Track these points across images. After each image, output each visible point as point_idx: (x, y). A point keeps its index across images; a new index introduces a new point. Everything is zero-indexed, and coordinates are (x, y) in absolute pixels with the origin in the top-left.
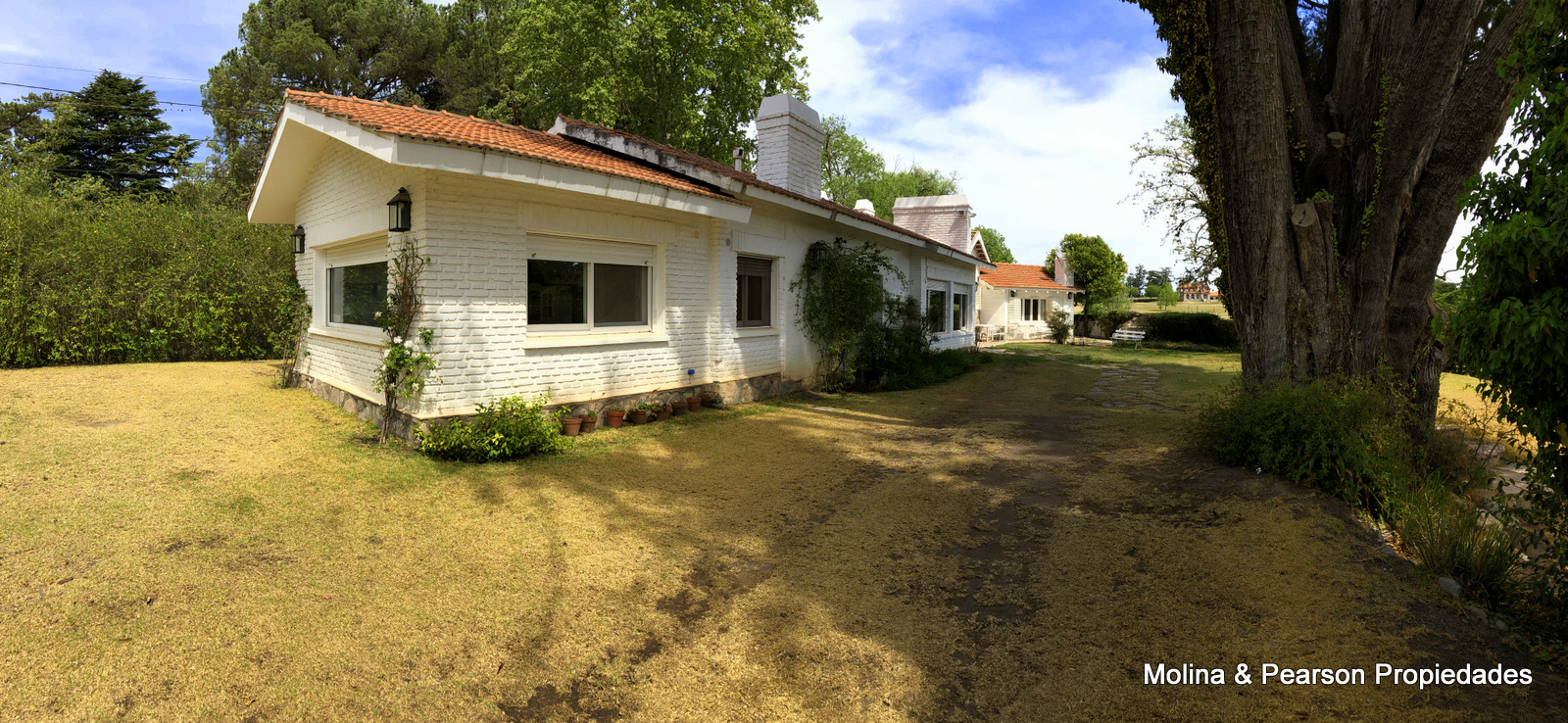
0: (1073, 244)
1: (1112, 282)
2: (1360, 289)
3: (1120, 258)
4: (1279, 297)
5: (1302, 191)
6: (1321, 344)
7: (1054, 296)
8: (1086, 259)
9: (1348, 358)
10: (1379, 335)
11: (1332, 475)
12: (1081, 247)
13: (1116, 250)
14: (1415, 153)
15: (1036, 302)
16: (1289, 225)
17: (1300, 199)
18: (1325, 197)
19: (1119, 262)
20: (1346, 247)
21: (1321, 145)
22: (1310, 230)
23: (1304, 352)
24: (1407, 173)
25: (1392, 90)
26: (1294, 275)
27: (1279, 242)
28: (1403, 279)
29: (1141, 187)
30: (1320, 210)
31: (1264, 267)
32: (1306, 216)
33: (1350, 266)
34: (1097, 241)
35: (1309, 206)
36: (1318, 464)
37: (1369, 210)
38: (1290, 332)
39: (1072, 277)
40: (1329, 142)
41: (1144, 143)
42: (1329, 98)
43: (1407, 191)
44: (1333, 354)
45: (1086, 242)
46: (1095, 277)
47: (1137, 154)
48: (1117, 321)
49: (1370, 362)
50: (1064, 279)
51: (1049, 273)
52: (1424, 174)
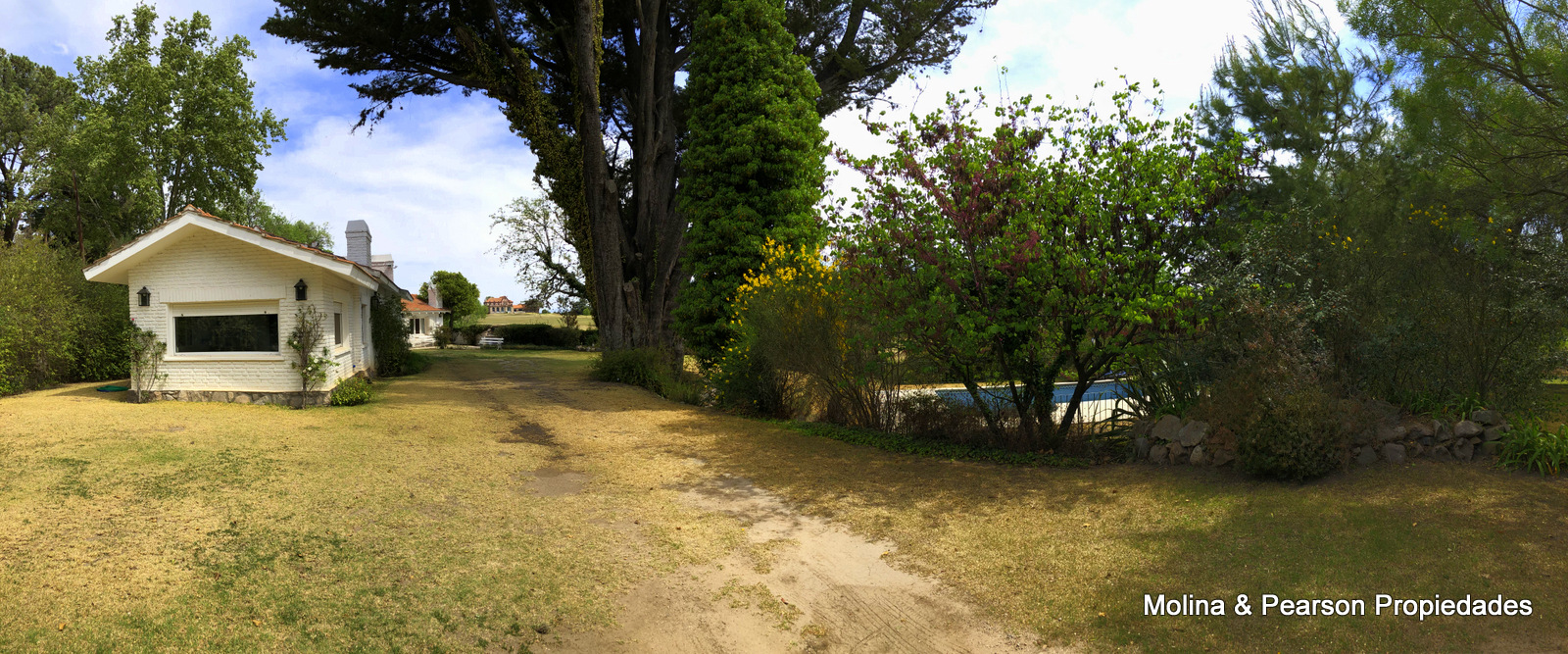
0: (441, 278)
1: (471, 304)
2: (651, 314)
3: (474, 286)
4: (619, 318)
5: (627, 279)
6: (636, 335)
7: (430, 315)
8: (453, 288)
9: (647, 341)
10: (659, 331)
11: (644, 381)
12: (448, 281)
13: (471, 281)
14: (670, 263)
15: (417, 321)
16: (623, 291)
17: (626, 281)
18: (636, 280)
19: (474, 290)
20: (644, 297)
21: (632, 257)
22: (631, 293)
23: (629, 339)
24: (667, 270)
25: (660, 239)
26: (625, 309)
27: (619, 298)
28: (667, 310)
29: (499, 243)
30: (634, 284)
31: (613, 308)
32: (629, 288)
33: (647, 305)
34: (458, 276)
35: (630, 283)
36: (639, 378)
37: (653, 284)
38: (624, 331)
39: (441, 302)
40: (636, 257)
41: (499, 214)
42: (635, 238)
43: (667, 277)
44: (641, 338)
45: (451, 276)
46: (460, 301)
47: (494, 220)
48: (478, 331)
49: (656, 342)
50: (436, 303)
51: (424, 299)
52: (673, 271)
